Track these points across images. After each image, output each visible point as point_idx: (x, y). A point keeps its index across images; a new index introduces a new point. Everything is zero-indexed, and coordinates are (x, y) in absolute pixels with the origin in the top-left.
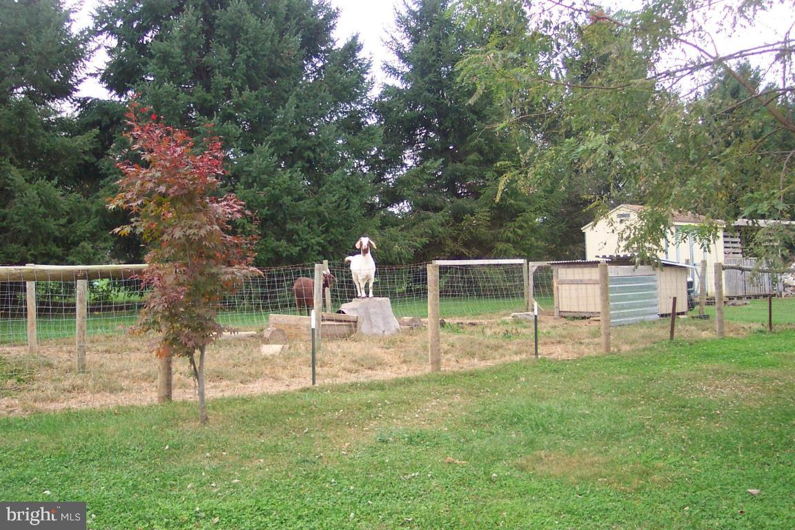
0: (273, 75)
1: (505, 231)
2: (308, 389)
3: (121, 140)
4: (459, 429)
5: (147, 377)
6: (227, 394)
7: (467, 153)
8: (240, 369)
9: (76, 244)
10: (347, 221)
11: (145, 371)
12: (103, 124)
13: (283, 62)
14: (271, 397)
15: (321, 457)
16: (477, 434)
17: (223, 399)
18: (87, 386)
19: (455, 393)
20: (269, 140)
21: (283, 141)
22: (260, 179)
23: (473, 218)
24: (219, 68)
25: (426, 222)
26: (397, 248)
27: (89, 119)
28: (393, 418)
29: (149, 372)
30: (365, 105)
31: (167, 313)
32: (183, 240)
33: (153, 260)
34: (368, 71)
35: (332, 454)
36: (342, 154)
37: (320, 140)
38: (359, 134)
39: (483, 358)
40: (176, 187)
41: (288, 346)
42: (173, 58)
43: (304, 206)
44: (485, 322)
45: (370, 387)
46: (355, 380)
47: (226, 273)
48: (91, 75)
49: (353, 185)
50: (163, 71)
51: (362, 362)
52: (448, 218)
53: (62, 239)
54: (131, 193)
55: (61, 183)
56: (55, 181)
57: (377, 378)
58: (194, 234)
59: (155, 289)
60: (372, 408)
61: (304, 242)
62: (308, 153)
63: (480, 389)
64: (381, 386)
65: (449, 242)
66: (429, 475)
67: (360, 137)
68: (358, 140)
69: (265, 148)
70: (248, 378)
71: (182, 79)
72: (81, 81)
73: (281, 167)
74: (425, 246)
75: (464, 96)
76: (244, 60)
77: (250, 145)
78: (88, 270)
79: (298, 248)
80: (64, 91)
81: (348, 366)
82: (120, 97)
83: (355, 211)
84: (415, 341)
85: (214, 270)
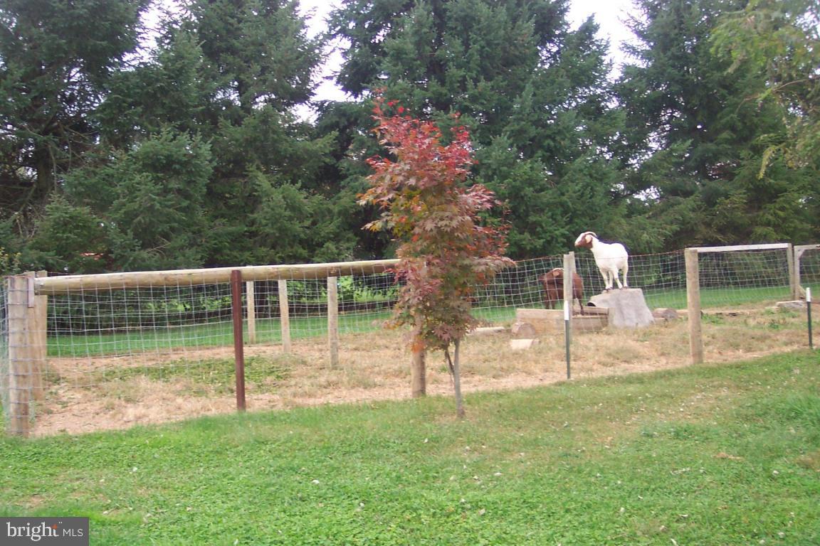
0: (508, 62)
1: (764, 214)
2: (564, 383)
3: (360, 140)
4: (730, 424)
5: (399, 373)
6: (481, 388)
7: (718, 132)
8: (492, 364)
9: (321, 245)
10: (592, 210)
11: (396, 367)
12: (341, 126)
13: (518, 49)
14: (525, 391)
15: (583, 451)
16: (750, 429)
17: (477, 393)
18: (342, 382)
19: (722, 386)
20: (507, 131)
21: (522, 131)
22: (500, 171)
23: (728, 201)
24: (453, 61)
25: (676, 208)
26: (645, 237)
27: (327, 121)
28: (655, 412)
29: (401, 368)
30: (605, 88)
31: (420, 307)
32: (435, 232)
33: (405, 255)
34: (606, 52)
35: (594, 448)
36: (583, 141)
37: (560, 128)
38: (600, 119)
39: (749, 350)
40: (426, 179)
41: (537, 340)
42: (406, 54)
43: (547, 197)
44: (747, 312)
45: (629, 380)
46: (612, 373)
47: (479, 264)
48: (327, 78)
49: (597, 173)
50: (397, 68)
51: (618, 356)
52: (699, 203)
53: (307, 241)
54: (380, 188)
55: (304, 187)
56: (299, 185)
57: (634, 371)
58: (446, 225)
59: (409, 283)
60: (633, 401)
61: (548, 234)
62: (548, 142)
63: (748, 382)
64: (640, 379)
65: (702, 228)
66: (701, 471)
67: (601, 122)
68: (600, 126)
69: (503, 139)
70: (501, 373)
71: (417, 75)
72: (317, 85)
73: (519, 158)
74: (676, 234)
75: (712, 70)
76: (477, 51)
77: (488, 137)
78: (340, 267)
79: (542, 241)
80: (302, 96)
81: (603, 359)
82: (356, 96)
83: (600, 200)
84: (672, 333)
85: (467, 262)
